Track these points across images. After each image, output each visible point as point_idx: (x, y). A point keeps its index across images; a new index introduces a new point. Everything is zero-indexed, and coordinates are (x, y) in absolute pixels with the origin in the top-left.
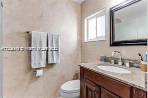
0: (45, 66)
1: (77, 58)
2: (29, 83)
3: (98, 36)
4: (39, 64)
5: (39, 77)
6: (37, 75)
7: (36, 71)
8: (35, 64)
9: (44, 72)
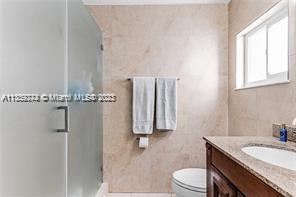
0: (151, 132)
1: (218, 125)
2: (131, 155)
3: (271, 72)
4: (143, 128)
5: (143, 149)
6: (140, 145)
7: (138, 139)
8: (137, 127)
9: (150, 143)
